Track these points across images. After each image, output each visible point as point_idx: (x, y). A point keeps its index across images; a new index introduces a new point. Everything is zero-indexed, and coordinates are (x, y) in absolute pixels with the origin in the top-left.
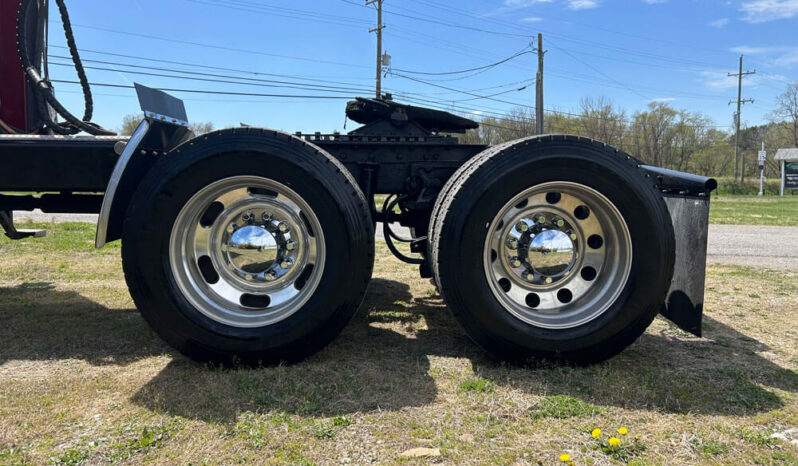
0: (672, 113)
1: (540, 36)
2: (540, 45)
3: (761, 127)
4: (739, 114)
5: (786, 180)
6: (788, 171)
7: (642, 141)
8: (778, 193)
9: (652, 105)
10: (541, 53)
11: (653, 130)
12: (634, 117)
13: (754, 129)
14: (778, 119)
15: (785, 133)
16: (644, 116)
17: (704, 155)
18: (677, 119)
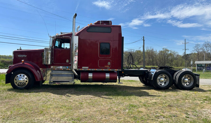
0: (168, 51)
1: (144, 37)
2: (144, 39)
3: (189, 54)
4: (185, 52)
5: (197, 68)
6: (198, 66)
7: (161, 57)
8: (196, 71)
9: (163, 49)
10: (144, 40)
11: (164, 55)
12: (159, 51)
13: (188, 55)
14: (194, 52)
15: (196, 56)
16: (162, 51)
17: (176, 61)
18: (170, 52)
